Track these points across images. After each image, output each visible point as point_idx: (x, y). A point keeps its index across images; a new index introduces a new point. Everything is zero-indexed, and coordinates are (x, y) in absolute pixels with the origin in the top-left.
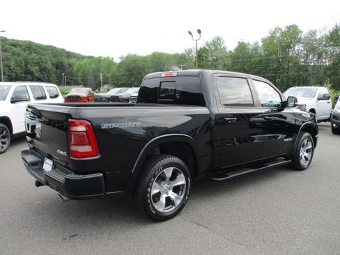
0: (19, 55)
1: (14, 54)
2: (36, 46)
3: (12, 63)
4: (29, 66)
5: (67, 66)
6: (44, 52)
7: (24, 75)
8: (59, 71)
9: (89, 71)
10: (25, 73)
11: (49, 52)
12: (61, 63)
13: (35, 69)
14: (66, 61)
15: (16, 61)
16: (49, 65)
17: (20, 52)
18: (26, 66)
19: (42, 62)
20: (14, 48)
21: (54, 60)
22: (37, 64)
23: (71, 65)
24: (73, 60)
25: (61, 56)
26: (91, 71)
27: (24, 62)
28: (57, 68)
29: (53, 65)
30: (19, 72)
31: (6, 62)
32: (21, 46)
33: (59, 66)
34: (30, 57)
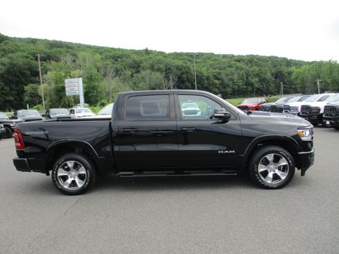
0: (242, 69)
1: (237, 68)
2: (257, 59)
3: (235, 77)
4: (250, 78)
5: (287, 75)
6: (264, 63)
7: (245, 87)
8: (278, 80)
9: (308, 77)
10: (246, 84)
11: (270, 62)
12: (280, 72)
13: (255, 80)
14: (285, 70)
15: (239, 74)
16: (268, 76)
17: (243, 66)
18: (247, 78)
19: (262, 73)
20: (238, 63)
21: (273, 70)
22: (258, 75)
23: (290, 74)
24: (293, 68)
25: (281, 65)
26: (310, 78)
27: (245, 75)
28: (276, 77)
29: (272, 75)
30: (241, 84)
31: (230, 77)
32: (244, 61)
33: (278, 75)
34: (251, 69)
